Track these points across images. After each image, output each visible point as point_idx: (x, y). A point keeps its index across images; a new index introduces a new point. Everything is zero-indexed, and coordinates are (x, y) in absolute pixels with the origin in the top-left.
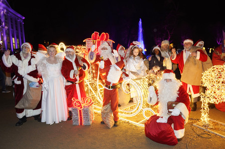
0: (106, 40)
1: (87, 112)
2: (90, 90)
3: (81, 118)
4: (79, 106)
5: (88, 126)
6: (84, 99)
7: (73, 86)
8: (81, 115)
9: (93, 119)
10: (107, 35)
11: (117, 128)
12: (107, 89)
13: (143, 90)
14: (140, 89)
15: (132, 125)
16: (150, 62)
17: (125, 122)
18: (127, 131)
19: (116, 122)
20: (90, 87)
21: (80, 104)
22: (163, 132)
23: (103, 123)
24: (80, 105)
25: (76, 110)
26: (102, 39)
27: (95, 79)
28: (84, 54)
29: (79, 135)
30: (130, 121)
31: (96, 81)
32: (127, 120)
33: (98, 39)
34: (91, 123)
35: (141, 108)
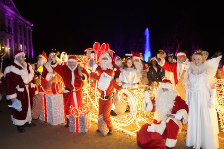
0: (107, 50)
1: (83, 120)
2: (89, 99)
3: (77, 125)
4: (76, 114)
5: (83, 134)
6: (81, 107)
7: (71, 94)
8: (77, 123)
9: (90, 127)
10: (107, 45)
11: (111, 136)
12: (102, 99)
13: (137, 100)
14: (134, 99)
15: (126, 134)
16: (147, 73)
17: (119, 131)
18: (120, 140)
19: (110, 130)
20: (88, 95)
21: (77, 111)
22: (152, 141)
23: (98, 131)
24: (78, 113)
25: (73, 117)
26: (102, 49)
27: (93, 88)
28: (84, 64)
29: (74, 141)
30: (125, 130)
31: (94, 90)
32: (122, 129)
33: (99, 49)
34: (87, 130)
35: (135, 118)
